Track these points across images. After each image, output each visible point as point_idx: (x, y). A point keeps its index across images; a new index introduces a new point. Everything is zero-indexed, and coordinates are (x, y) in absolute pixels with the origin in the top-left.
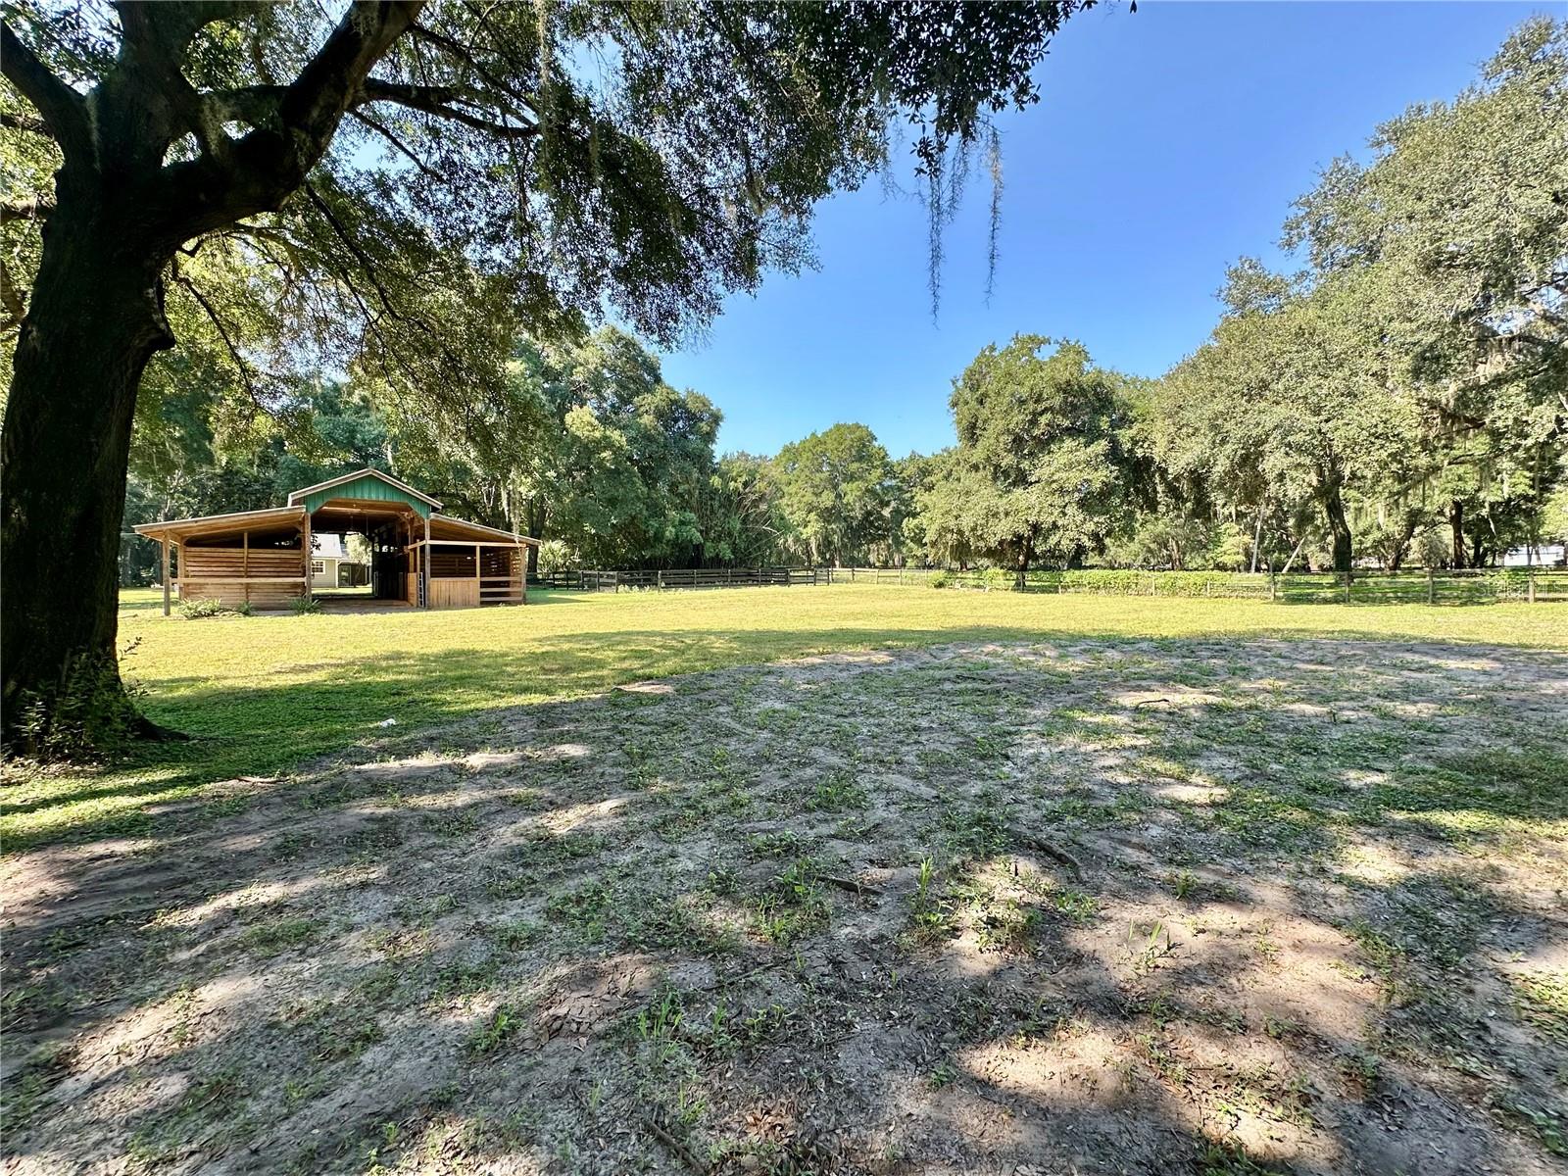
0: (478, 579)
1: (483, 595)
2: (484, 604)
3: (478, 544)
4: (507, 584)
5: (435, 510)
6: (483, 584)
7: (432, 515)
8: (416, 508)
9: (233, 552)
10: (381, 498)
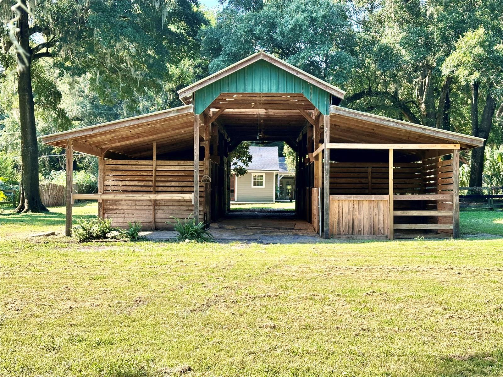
0: (390, 197)
1: (398, 220)
2: (399, 235)
3: (391, 147)
4: (433, 205)
5: (336, 101)
6: (398, 205)
7: (333, 108)
8: (313, 99)
9: (143, 164)
10: (274, 90)
